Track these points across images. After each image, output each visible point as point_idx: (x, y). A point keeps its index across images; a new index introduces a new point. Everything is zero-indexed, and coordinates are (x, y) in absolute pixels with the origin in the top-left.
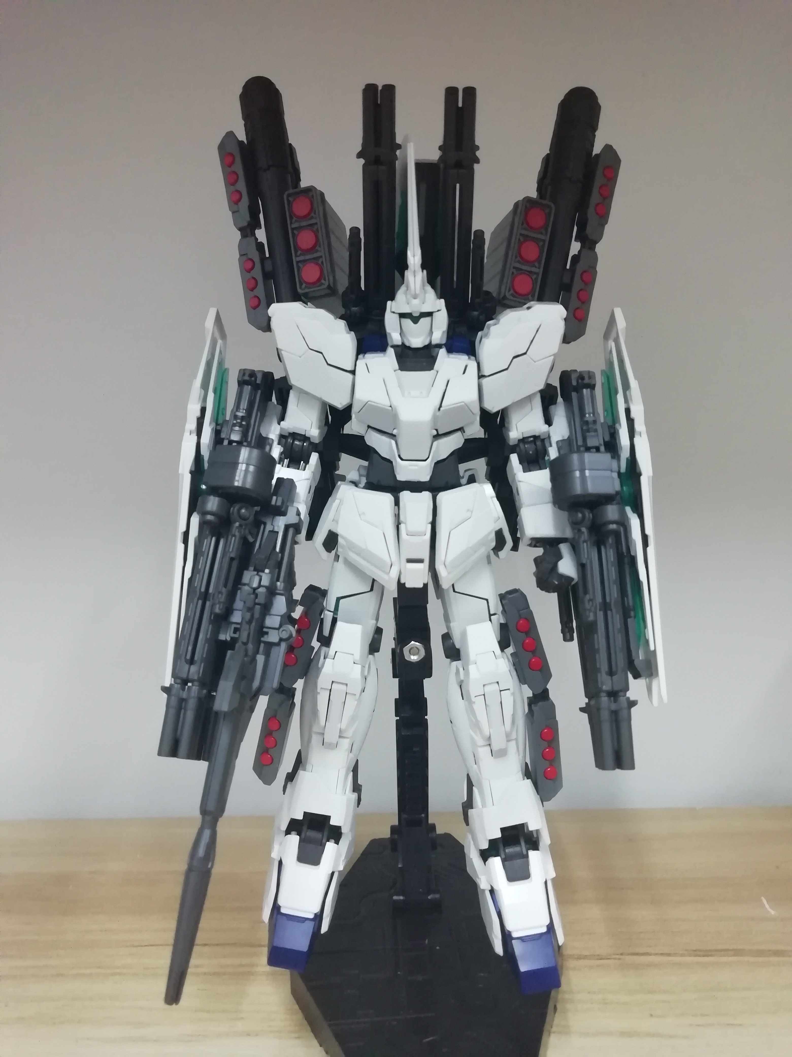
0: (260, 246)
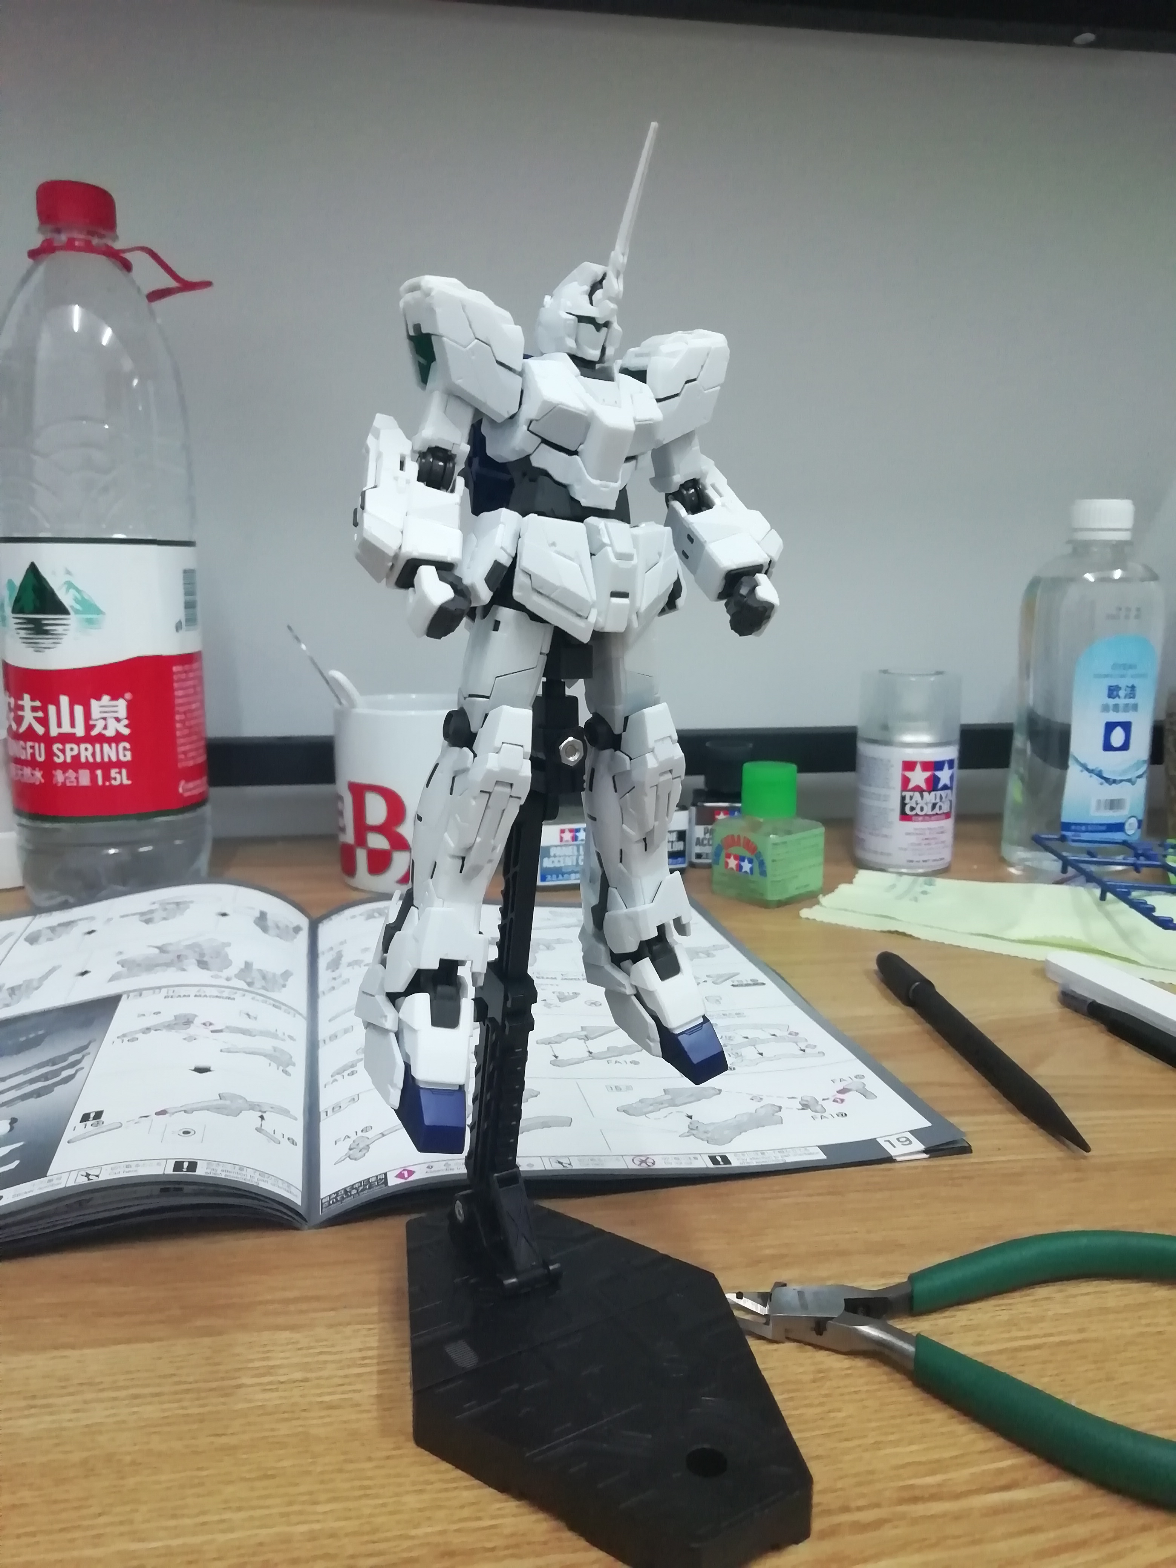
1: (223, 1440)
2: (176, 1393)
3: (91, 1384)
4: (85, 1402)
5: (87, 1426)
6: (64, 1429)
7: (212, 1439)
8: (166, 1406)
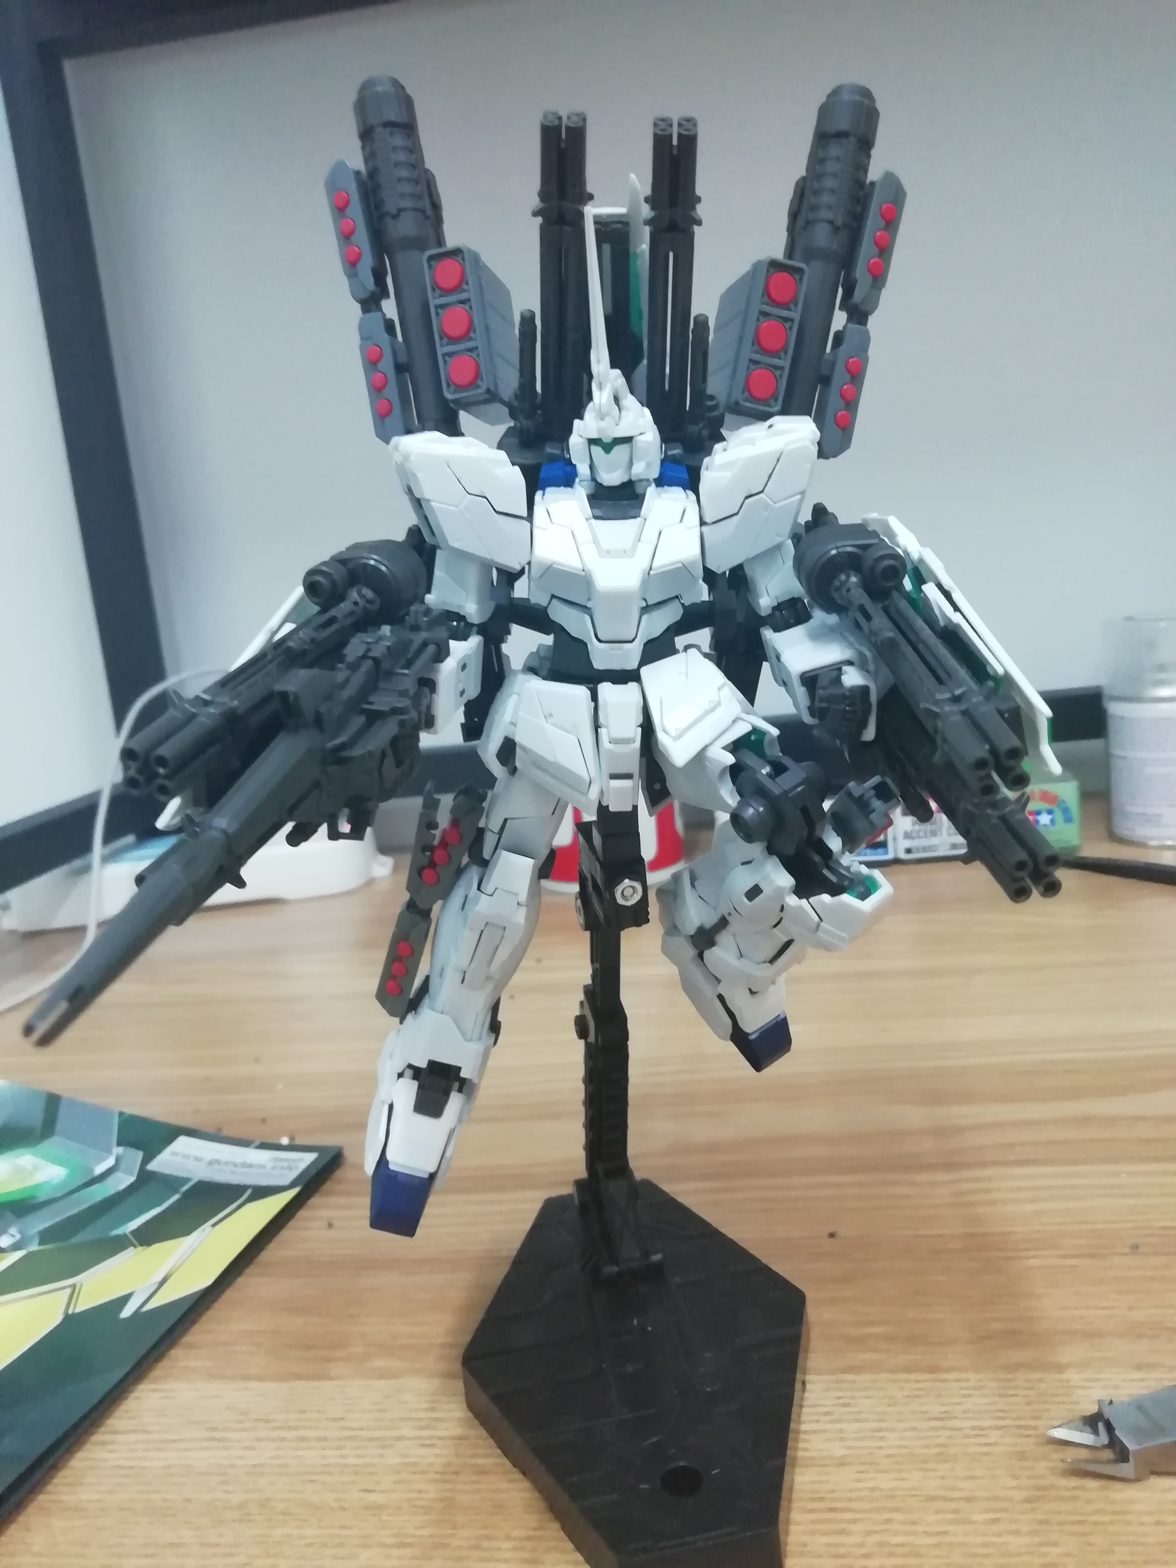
0: (389, 326)
1: (372, 1498)
2: (339, 1439)
3: (267, 1421)
4: (258, 1440)
5: (254, 1466)
6: (232, 1466)
7: (362, 1495)
8: (326, 1453)
